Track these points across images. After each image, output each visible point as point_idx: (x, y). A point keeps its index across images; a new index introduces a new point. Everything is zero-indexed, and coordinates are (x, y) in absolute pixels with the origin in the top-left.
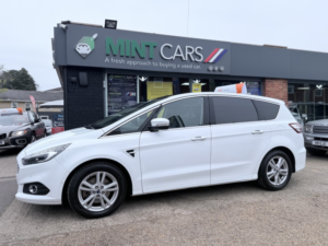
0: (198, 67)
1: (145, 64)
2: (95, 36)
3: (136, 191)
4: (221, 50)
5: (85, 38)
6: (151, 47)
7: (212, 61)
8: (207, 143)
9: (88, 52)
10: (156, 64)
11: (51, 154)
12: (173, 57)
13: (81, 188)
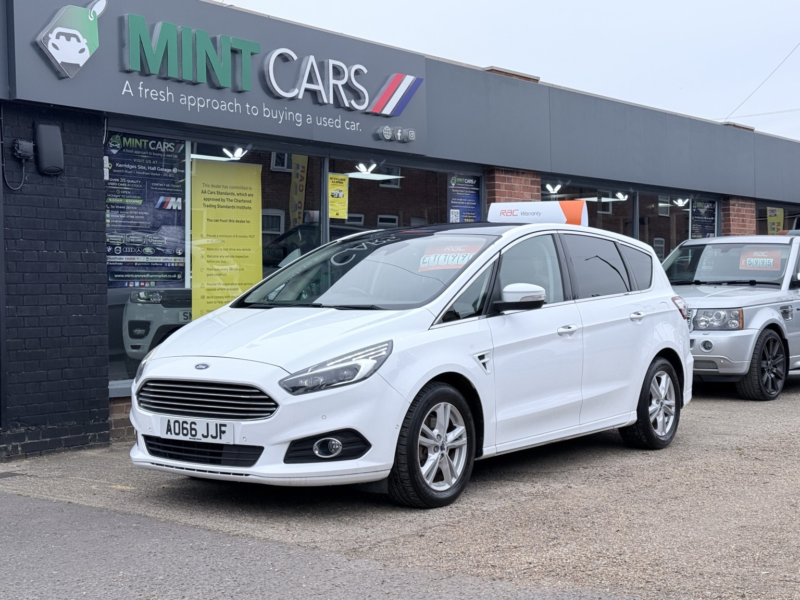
0: (354, 126)
1: (224, 106)
2: (100, 7)
3: (489, 450)
4: (408, 80)
6: (245, 55)
7: (387, 110)
10: (252, 110)
11: (366, 365)
12: (298, 92)
13: (421, 439)
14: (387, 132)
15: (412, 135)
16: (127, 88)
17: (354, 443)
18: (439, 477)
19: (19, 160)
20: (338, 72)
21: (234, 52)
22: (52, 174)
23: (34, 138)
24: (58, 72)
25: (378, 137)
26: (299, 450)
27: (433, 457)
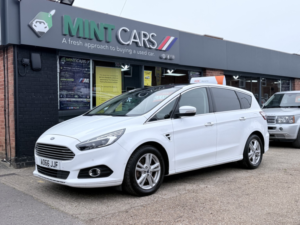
0: (152, 54)
1: (102, 47)
2: (53, 12)
3: (172, 171)
4: (172, 38)
5: (42, 14)
6: (109, 30)
7: (164, 49)
8: (214, 128)
9: (46, 30)
10: (113, 48)
11: (112, 139)
12: (130, 42)
13: (137, 168)
14: (164, 56)
15: (173, 57)
16: (64, 40)
17: (106, 171)
18: (147, 183)
19: (24, 65)
20: (145, 36)
21: (106, 28)
22: (38, 70)
23: (30, 58)
24: (38, 35)
25: (161, 58)
26: (84, 173)
27: (143, 176)
